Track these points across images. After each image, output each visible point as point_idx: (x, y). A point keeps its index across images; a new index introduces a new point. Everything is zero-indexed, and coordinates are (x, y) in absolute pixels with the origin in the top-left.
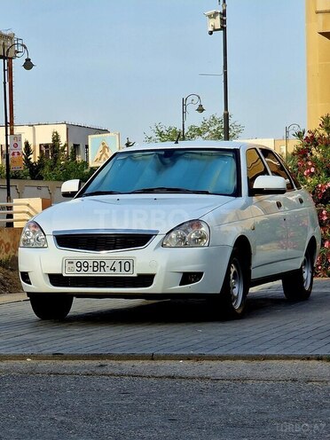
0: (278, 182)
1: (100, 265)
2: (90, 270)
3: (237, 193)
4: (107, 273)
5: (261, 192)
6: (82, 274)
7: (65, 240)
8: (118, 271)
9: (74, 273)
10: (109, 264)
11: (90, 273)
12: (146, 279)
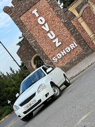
0: (51, 69)
1: (30, 104)
2: (29, 106)
3: (45, 75)
4: (33, 105)
5: (49, 72)
6: (28, 108)
7: (22, 105)
8: (34, 103)
9: (27, 109)
10: (32, 103)
11: (30, 107)
12: (40, 101)
